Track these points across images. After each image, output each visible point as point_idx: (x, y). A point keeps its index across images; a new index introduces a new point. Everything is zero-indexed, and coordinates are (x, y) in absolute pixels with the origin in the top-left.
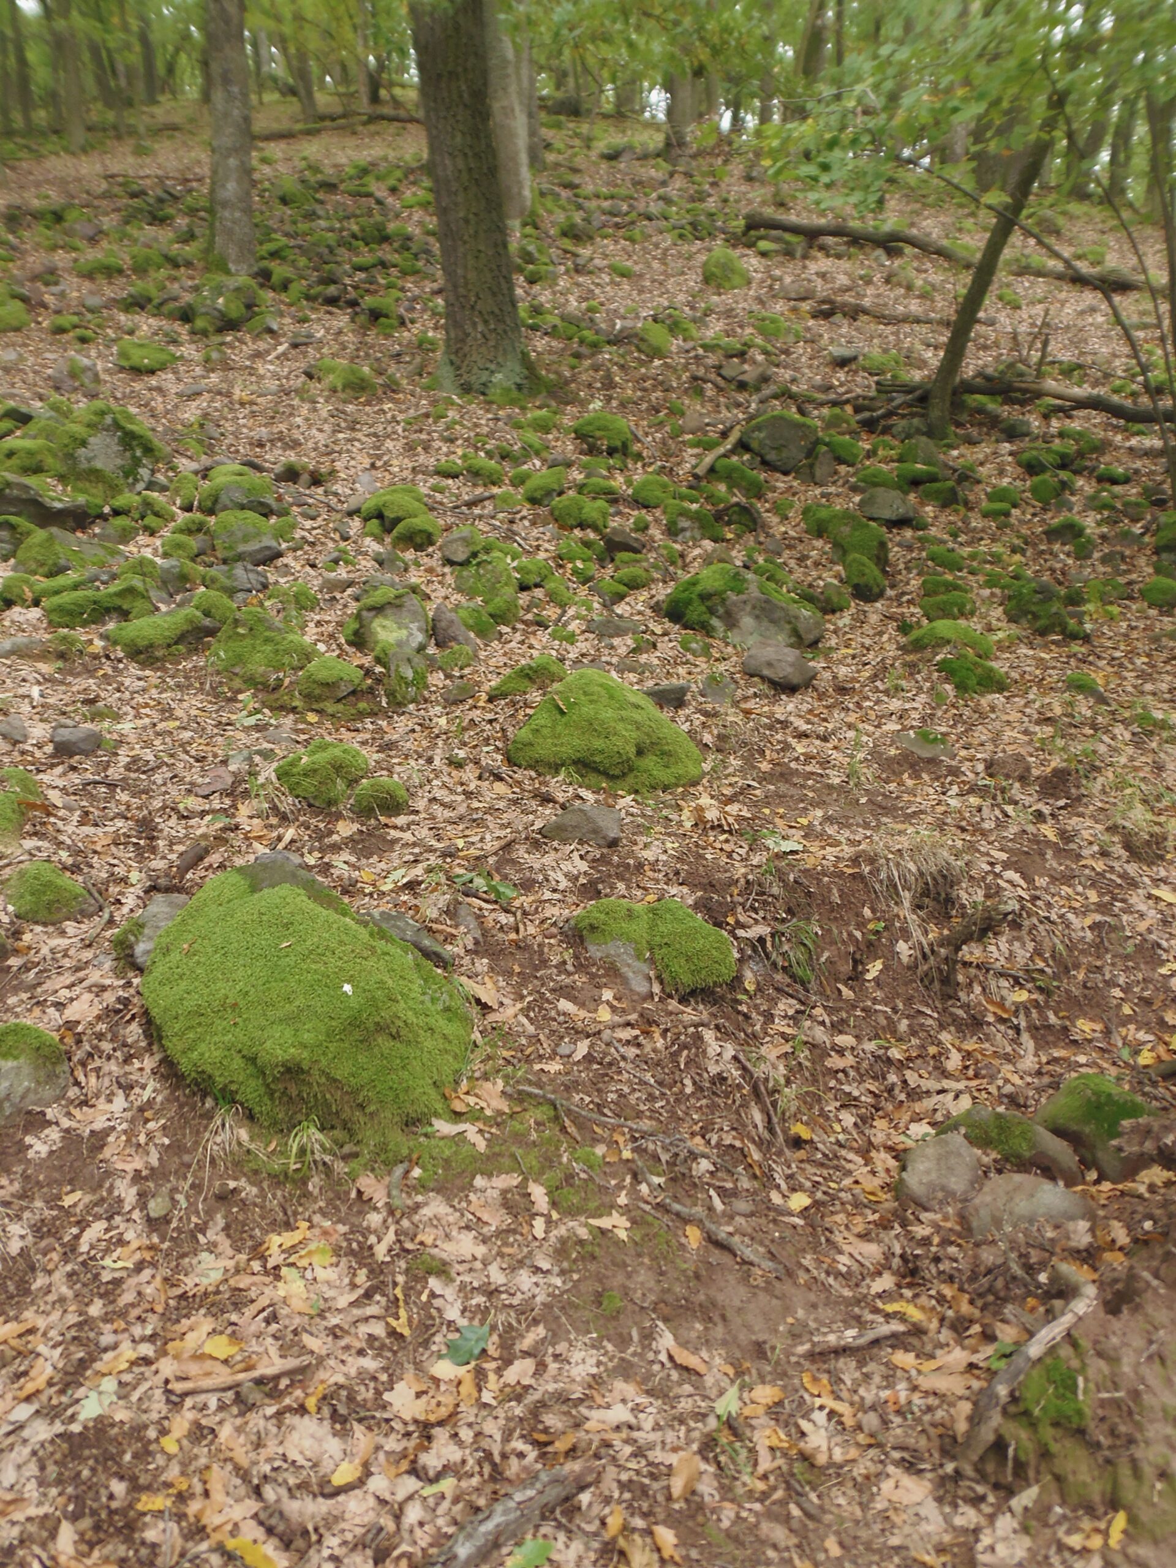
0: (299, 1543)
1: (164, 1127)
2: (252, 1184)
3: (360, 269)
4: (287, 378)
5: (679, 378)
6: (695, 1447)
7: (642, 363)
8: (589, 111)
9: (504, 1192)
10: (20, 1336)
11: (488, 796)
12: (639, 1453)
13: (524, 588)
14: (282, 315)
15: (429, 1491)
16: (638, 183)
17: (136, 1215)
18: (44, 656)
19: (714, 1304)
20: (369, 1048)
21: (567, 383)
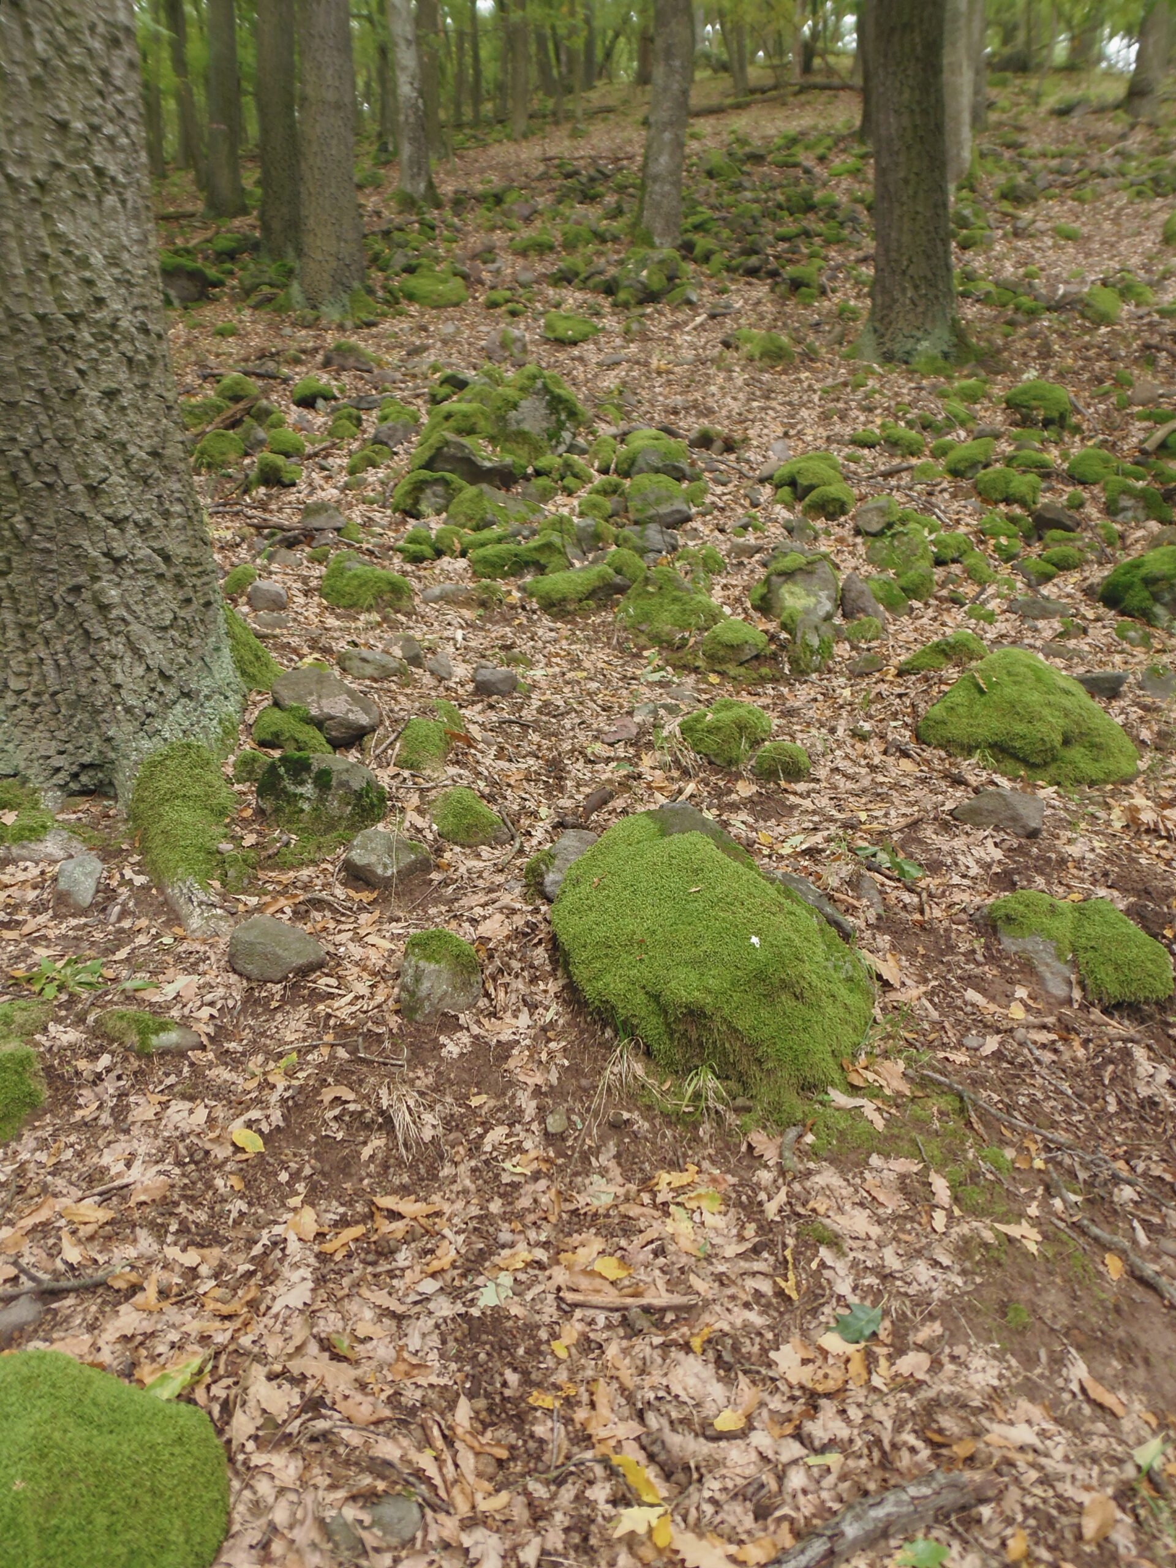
0: (680, 1476)
1: (565, 1049)
2: (645, 1118)
3: (783, 239)
4: (704, 348)
5: (1129, 346)
6: (1110, 1491)
7: (1086, 331)
8: (1040, 66)
9: (902, 1177)
10: (428, 1216)
11: (894, 772)
12: (1046, 1480)
13: (939, 562)
14: (701, 286)
15: (813, 1460)
16: (1091, 139)
17: (535, 1126)
18: (467, 603)
19: (1136, 1344)
20: (772, 1004)
21: (999, 351)
